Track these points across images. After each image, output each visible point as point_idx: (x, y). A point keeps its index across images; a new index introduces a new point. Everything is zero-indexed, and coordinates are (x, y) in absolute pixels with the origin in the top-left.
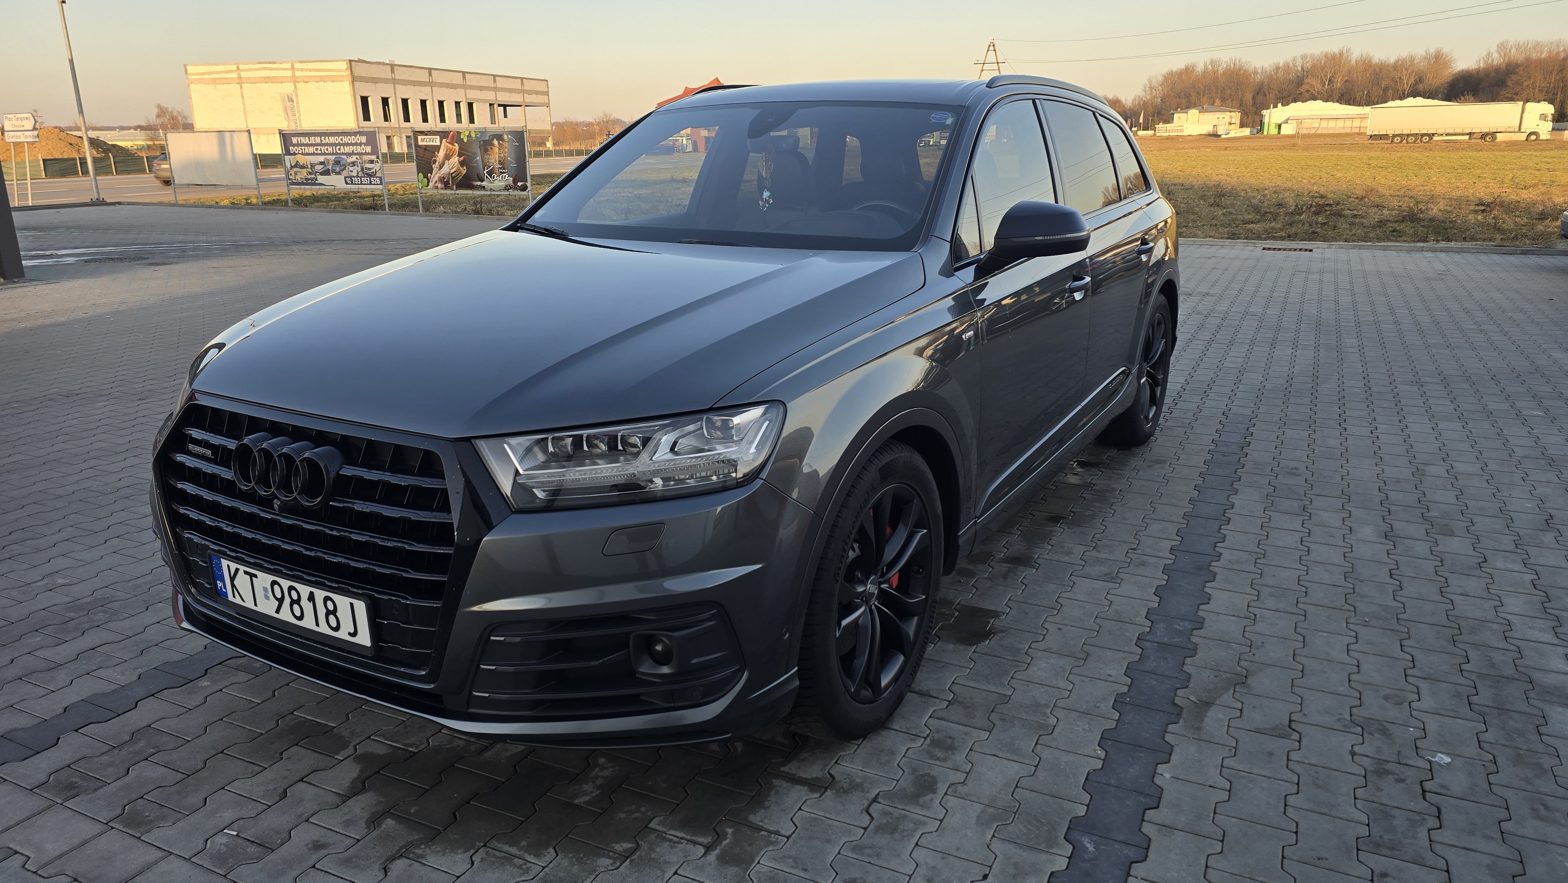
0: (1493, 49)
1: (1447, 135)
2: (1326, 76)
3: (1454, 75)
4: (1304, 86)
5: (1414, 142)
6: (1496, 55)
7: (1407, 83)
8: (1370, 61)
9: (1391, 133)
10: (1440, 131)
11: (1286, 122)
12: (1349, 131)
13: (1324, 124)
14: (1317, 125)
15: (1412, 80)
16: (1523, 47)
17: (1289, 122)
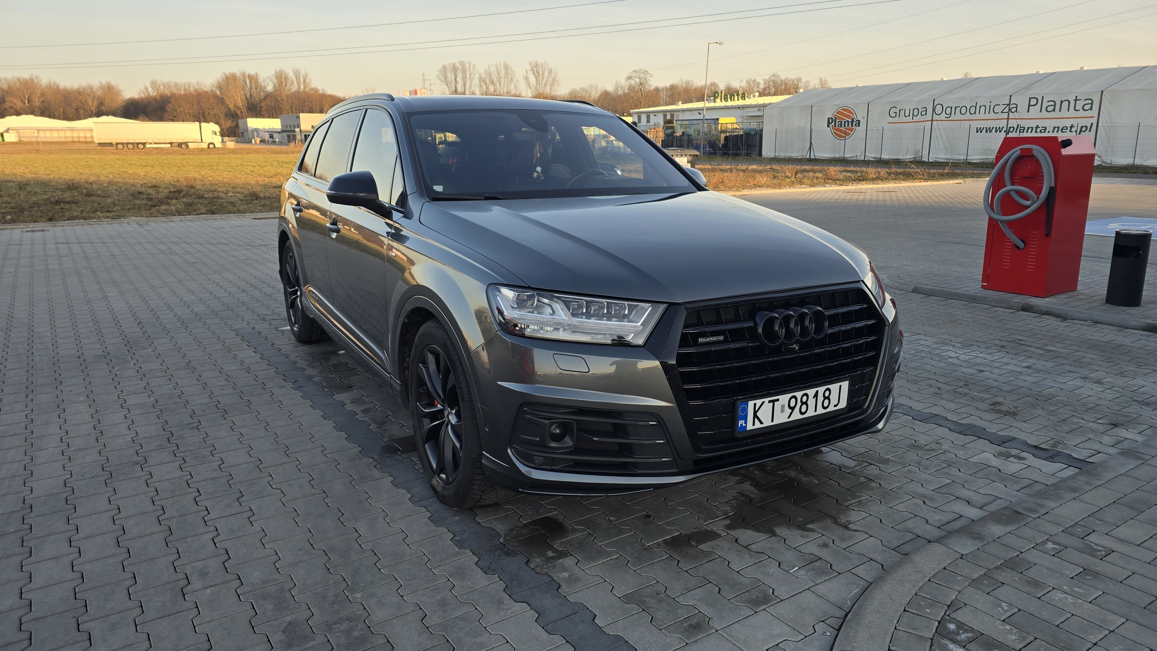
0: (148, 86)
1: (155, 143)
2: (24, 96)
3: (125, 101)
4: (7, 103)
5: (133, 149)
6: (150, 90)
7: (93, 106)
8: (58, 87)
9: (114, 142)
10: (150, 141)
11: (7, 131)
12: (64, 140)
13: (42, 134)
14: (36, 135)
15: (96, 103)
16: (167, 86)
17: (10, 131)
